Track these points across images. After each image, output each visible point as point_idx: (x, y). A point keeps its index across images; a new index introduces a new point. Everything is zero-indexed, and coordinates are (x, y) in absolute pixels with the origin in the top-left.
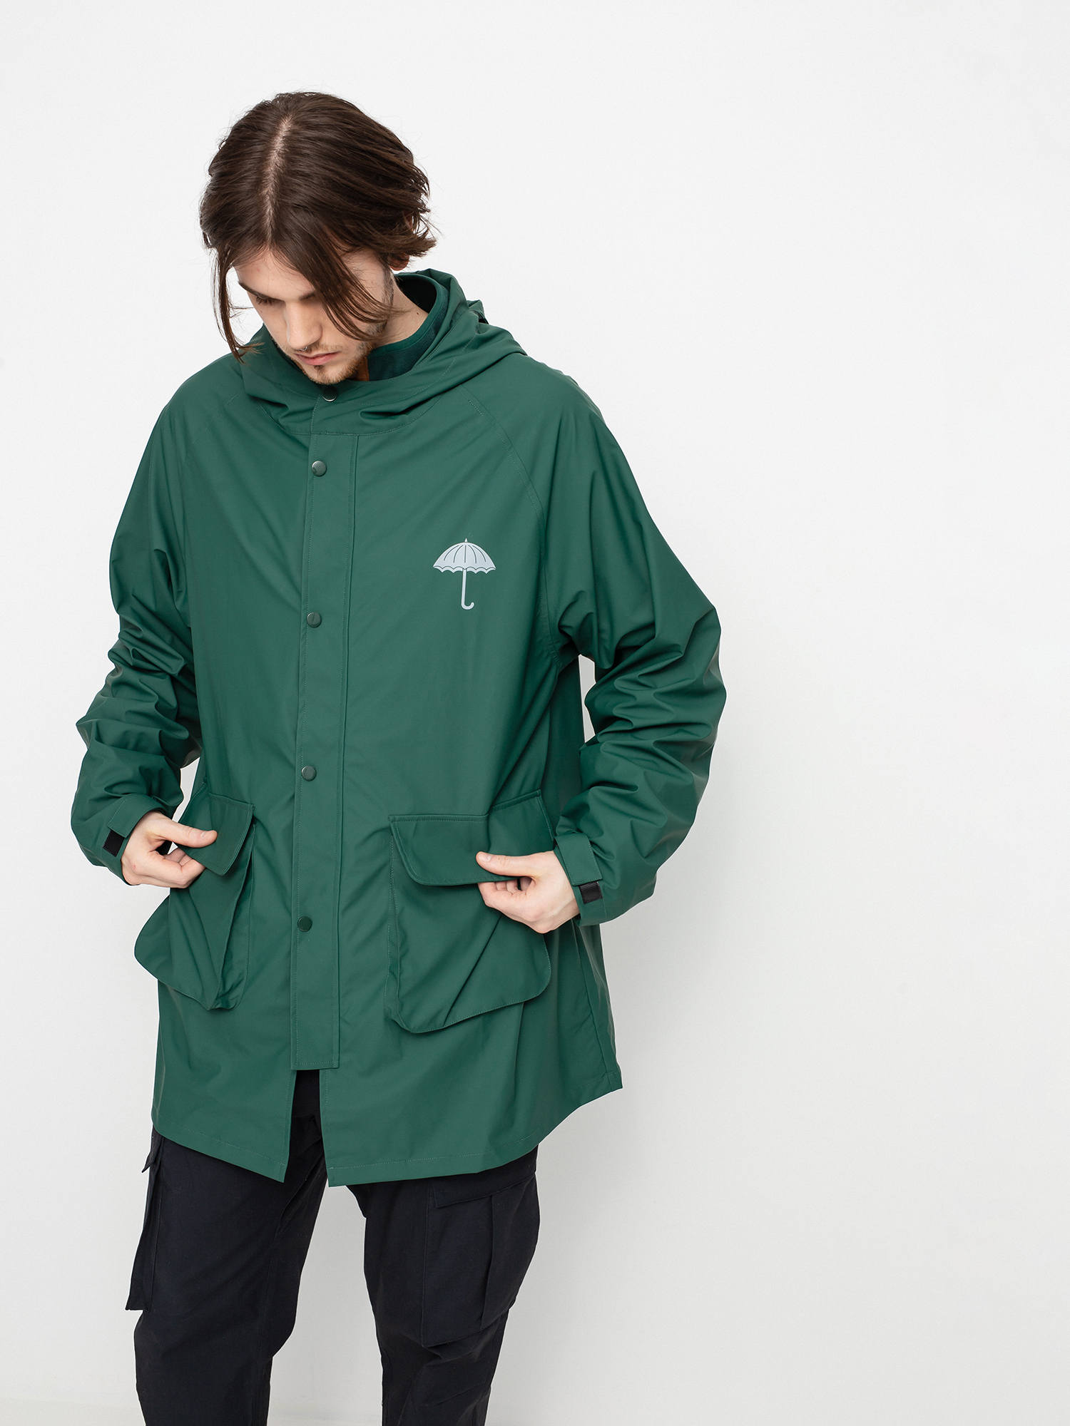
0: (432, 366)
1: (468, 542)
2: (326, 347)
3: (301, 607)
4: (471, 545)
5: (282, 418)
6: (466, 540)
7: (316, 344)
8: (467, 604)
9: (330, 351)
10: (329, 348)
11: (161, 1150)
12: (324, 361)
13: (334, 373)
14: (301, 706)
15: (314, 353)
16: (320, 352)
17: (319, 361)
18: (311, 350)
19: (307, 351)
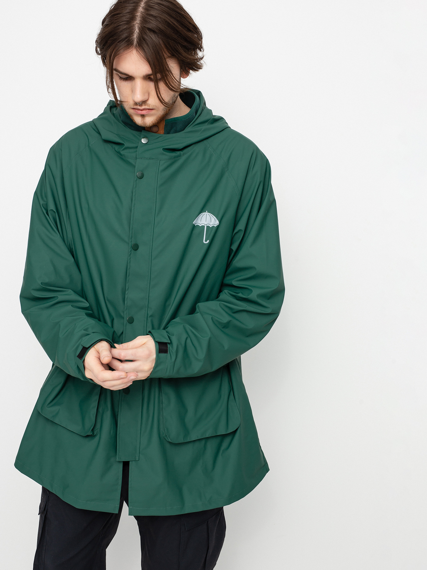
0: (194, 129)
1: (208, 212)
2: (149, 106)
3: (129, 241)
4: (209, 214)
5: (122, 150)
6: (207, 212)
7: (144, 102)
8: (206, 241)
9: (151, 108)
10: (151, 106)
11: (47, 504)
12: (147, 112)
13: (149, 121)
14: (127, 288)
15: (143, 107)
16: (146, 107)
17: (144, 112)
18: (142, 106)
19: (140, 105)
